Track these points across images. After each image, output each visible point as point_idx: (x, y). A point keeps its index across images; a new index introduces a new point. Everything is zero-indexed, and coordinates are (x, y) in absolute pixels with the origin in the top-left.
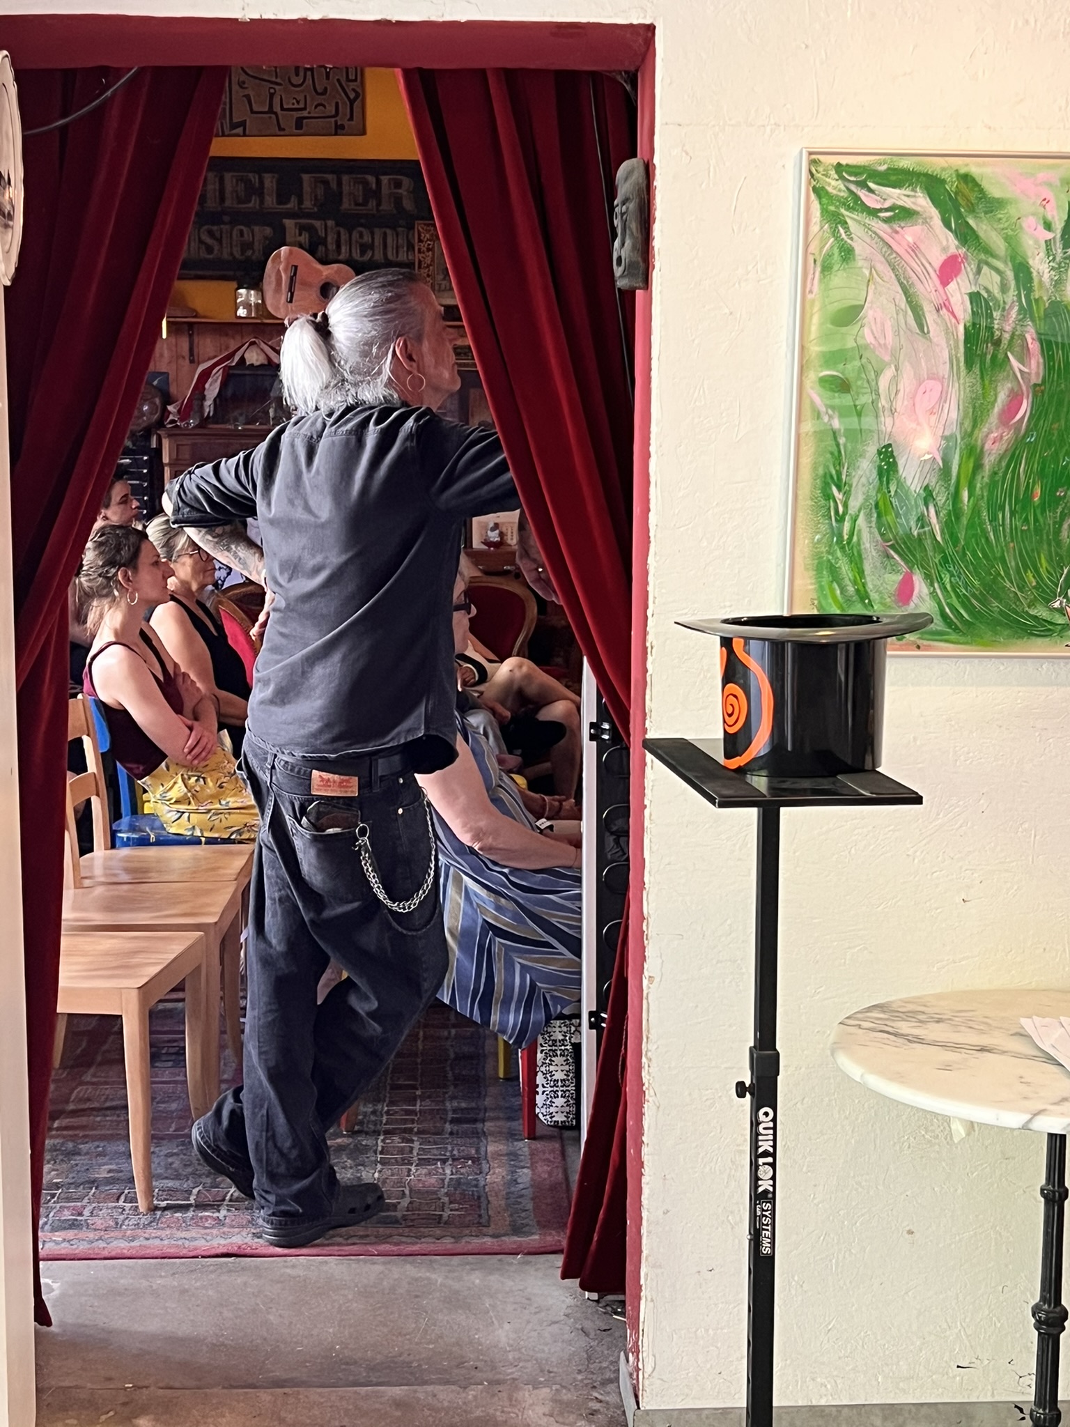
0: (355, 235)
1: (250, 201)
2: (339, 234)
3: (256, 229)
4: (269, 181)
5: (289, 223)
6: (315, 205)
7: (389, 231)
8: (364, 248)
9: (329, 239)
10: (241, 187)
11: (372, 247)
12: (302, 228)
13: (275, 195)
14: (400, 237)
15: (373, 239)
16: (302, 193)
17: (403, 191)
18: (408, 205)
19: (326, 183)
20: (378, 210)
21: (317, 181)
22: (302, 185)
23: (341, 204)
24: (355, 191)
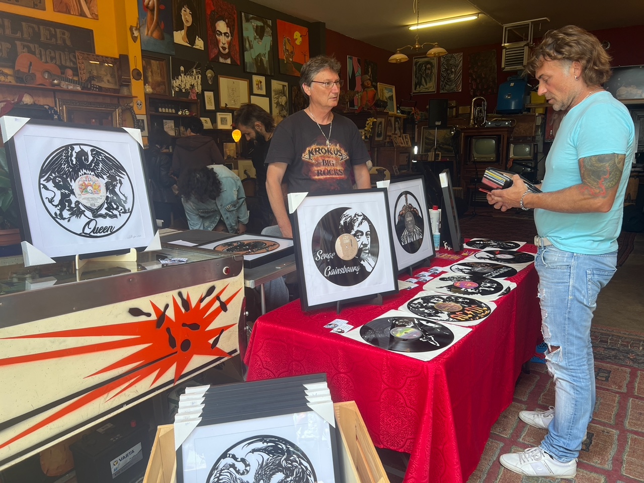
0: (48, 52)
2: (41, 51)
3: (3, 43)
4: (7, 23)
6: (29, 37)
7: (61, 52)
8: (52, 58)
9: (37, 53)
13: (10, 29)
14: (66, 55)
15: (55, 55)
16: (23, 31)
17: (66, 37)
18: (68, 43)
19: (33, 28)
20: (56, 43)
21: (29, 26)
22: (23, 27)
23: (40, 38)
24: (46, 34)
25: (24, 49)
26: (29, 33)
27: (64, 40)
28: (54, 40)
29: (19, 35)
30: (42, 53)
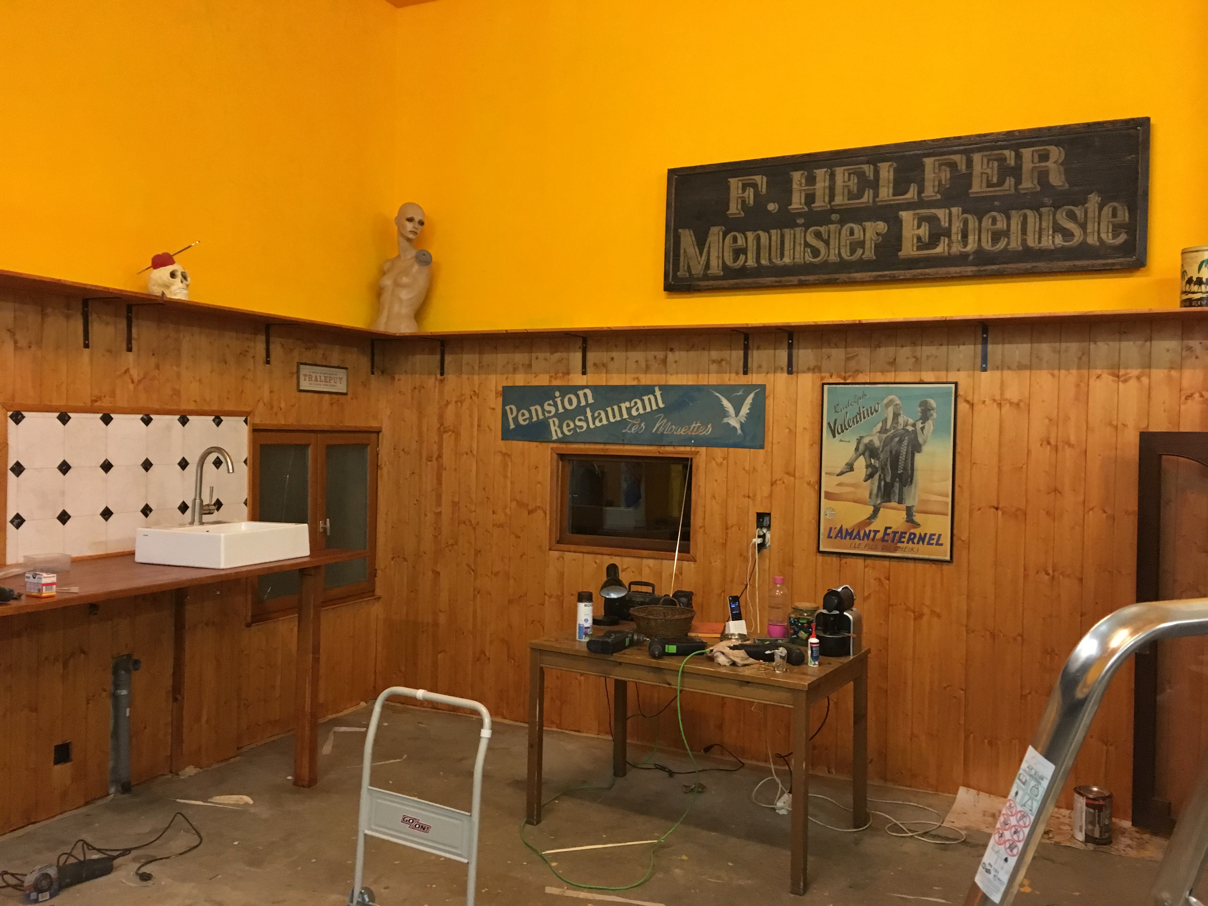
0: (987, 222)
1: (861, 197)
2: (966, 222)
3: (868, 224)
4: (886, 172)
5: (905, 215)
6: (938, 192)
7: (1029, 213)
8: (996, 236)
9: (954, 230)
10: (854, 180)
11: (1006, 233)
12: (921, 220)
13: (891, 185)
14: (1044, 218)
15: (1009, 225)
16: (923, 180)
17: (1050, 164)
18: (1056, 179)
19: (953, 166)
20: (1016, 189)
21: (940, 165)
22: (924, 171)
23: (970, 186)
24: (989, 171)
25: (919, 227)
26: (940, 181)
27: (1043, 176)
28: (1010, 182)
29: (912, 194)
30: (971, 226)
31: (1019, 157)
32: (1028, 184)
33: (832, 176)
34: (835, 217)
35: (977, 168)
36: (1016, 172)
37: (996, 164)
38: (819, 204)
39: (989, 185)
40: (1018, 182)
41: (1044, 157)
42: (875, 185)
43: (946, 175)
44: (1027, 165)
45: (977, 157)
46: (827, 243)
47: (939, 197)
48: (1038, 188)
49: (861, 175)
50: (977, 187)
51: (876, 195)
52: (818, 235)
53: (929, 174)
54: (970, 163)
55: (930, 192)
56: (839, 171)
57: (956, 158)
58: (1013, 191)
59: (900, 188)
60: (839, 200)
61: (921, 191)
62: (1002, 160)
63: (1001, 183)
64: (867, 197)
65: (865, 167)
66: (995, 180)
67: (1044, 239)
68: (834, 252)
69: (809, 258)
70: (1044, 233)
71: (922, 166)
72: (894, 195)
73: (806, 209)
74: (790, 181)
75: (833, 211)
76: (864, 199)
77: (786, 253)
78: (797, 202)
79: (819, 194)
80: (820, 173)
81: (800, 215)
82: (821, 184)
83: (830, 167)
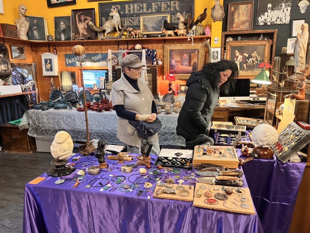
1: (140, 11)
4: (145, 5)
6: (155, 10)
7: (173, 15)
10: (138, 7)
13: (146, 8)
14: (175, 17)
16: (152, 8)
17: (176, 5)
18: (177, 8)
19: (158, 5)
20: (170, 10)
21: (155, 4)
22: (152, 6)
23: (161, 9)
24: (165, 6)
26: (155, 8)
27: (175, 7)
29: (150, 11)
31: (170, 3)
32: (172, 9)
33: (134, 6)
34: (135, 15)
35: (162, 6)
36: (170, 6)
37: (166, 5)
38: (131, 12)
39: (165, 9)
40: (170, 9)
41: (175, 3)
42: (143, 8)
43: (157, 7)
44: (172, 5)
45: (162, 3)
46: (134, 21)
47: (155, 11)
48: (174, 10)
49: (140, 6)
50: (163, 10)
51: (143, 11)
52: (132, 19)
53: (153, 6)
54: (161, 4)
55: (153, 10)
56: (135, 5)
57: (158, 3)
58: (169, 11)
59: (148, 9)
60: (136, 11)
61: (152, 10)
62: (167, 4)
63: (167, 9)
64: (141, 11)
65: (141, 4)
66: (166, 8)
67: (175, 21)
68: (135, 23)
69: (130, 24)
70: (175, 20)
71: (152, 5)
72: (147, 11)
73: (129, 13)
74: (125, 7)
75: (134, 14)
76: (141, 12)
77: (125, 23)
78: (127, 11)
79: (131, 10)
80: (131, 5)
81: (128, 15)
82: (132, 8)
83: (133, 4)
